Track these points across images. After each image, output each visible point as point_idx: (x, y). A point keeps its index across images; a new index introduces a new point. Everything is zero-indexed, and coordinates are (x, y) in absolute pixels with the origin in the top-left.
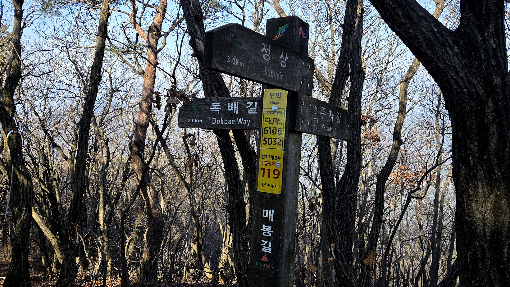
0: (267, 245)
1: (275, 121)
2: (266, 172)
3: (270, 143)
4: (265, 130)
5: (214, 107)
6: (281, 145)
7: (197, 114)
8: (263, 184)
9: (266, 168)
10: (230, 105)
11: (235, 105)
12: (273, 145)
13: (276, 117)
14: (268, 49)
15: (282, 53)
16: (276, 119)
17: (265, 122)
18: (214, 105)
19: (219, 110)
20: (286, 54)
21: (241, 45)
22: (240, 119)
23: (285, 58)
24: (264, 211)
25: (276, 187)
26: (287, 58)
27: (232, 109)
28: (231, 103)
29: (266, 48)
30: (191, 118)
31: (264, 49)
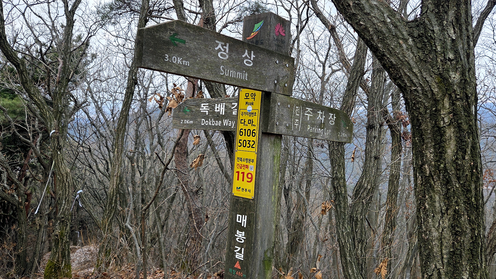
0: (240, 252)
1: (249, 123)
2: (241, 175)
3: (244, 146)
4: (240, 132)
5: (203, 108)
6: (254, 148)
7: (188, 115)
8: (237, 188)
9: (241, 171)
10: (218, 106)
11: (222, 105)
12: (248, 147)
13: (251, 118)
14: (224, 47)
15: (246, 51)
16: (250, 120)
17: (241, 123)
18: (204, 106)
19: (207, 111)
20: (252, 52)
21: (184, 42)
22: (226, 120)
23: (250, 56)
24: (238, 215)
25: (250, 191)
26: (253, 56)
27: (219, 111)
28: (218, 104)
29: (222, 46)
30: (184, 119)
31: (220, 46)
